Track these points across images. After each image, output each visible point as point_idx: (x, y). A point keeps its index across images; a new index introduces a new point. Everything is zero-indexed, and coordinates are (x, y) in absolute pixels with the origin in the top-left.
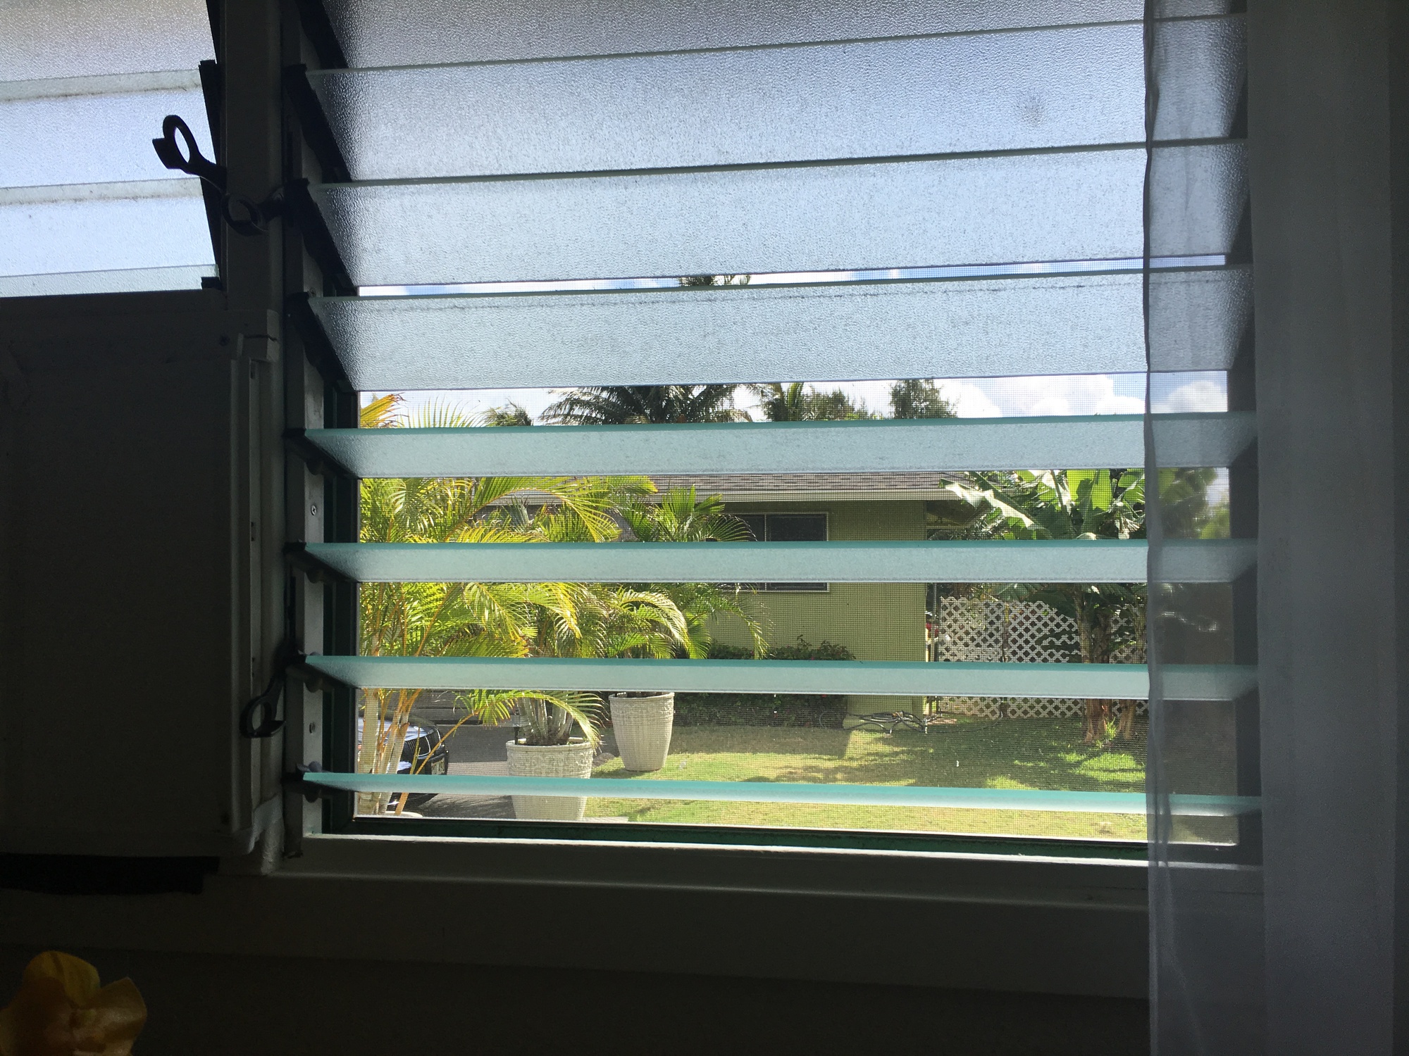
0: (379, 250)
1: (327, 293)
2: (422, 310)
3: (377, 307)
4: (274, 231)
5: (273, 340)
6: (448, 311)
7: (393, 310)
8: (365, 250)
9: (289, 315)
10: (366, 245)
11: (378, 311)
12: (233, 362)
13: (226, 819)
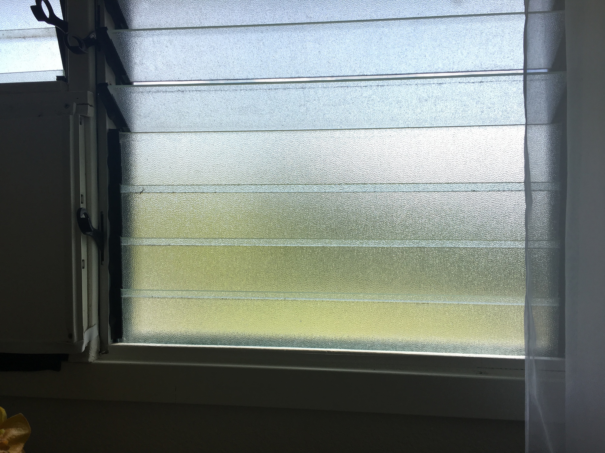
0: (143, 63)
1: (118, 83)
2: (163, 92)
3: (141, 90)
4: (91, 52)
5: (91, 106)
6: (176, 93)
7: (149, 92)
8: (135, 63)
9: (98, 94)
10: (136, 61)
11: (142, 92)
12: (71, 117)
13: (71, 336)
